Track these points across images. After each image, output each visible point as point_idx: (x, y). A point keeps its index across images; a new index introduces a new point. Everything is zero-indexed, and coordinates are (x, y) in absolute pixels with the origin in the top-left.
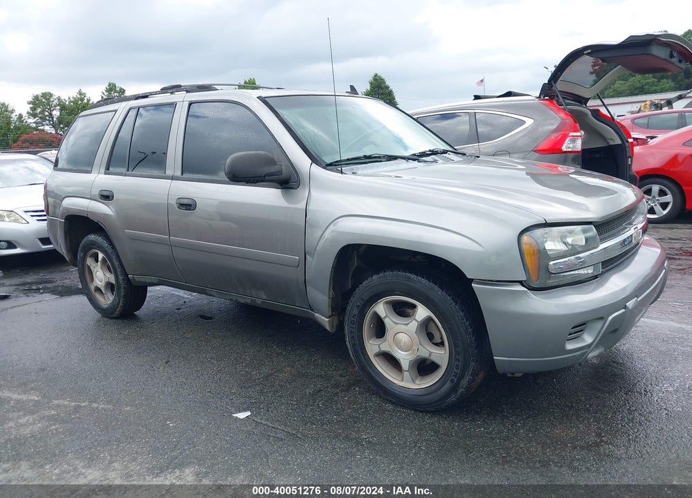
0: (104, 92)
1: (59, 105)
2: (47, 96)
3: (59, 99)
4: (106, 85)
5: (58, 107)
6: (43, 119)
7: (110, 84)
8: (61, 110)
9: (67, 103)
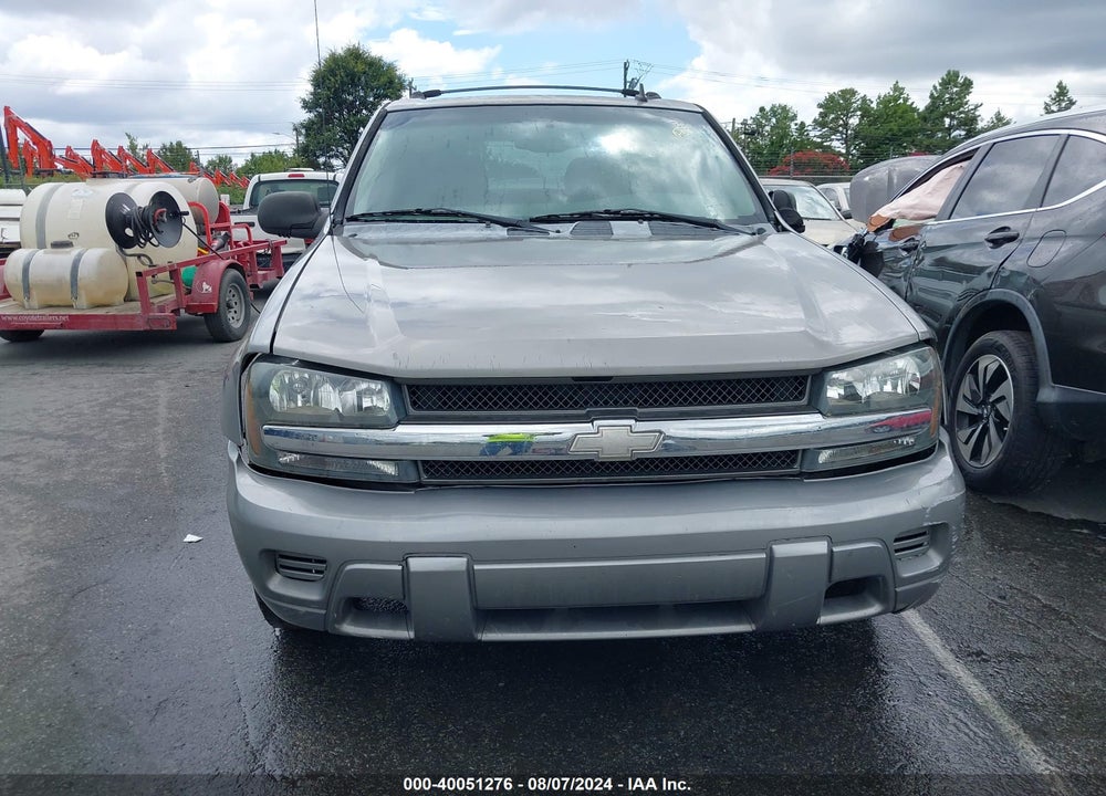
0: (937, 85)
1: (860, 109)
2: (848, 94)
3: (864, 99)
4: (944, 75)
5: (859, 113)
6: (835, 131)
7: (949, 72)
8: (862, 116)
9: (874, 105)
